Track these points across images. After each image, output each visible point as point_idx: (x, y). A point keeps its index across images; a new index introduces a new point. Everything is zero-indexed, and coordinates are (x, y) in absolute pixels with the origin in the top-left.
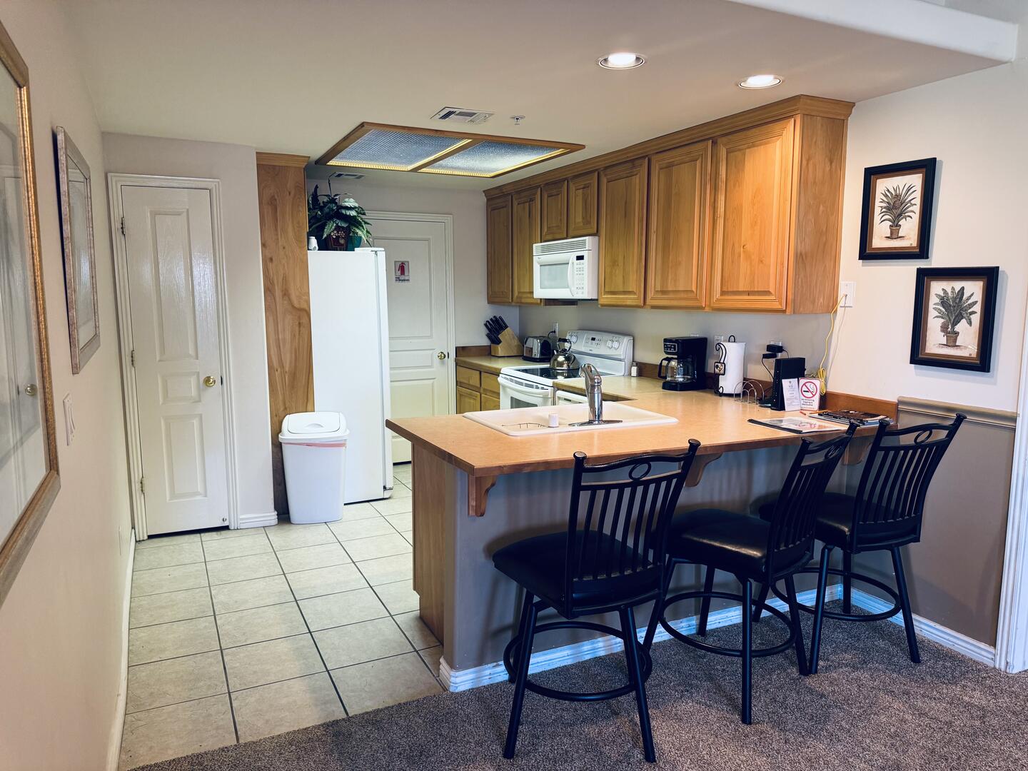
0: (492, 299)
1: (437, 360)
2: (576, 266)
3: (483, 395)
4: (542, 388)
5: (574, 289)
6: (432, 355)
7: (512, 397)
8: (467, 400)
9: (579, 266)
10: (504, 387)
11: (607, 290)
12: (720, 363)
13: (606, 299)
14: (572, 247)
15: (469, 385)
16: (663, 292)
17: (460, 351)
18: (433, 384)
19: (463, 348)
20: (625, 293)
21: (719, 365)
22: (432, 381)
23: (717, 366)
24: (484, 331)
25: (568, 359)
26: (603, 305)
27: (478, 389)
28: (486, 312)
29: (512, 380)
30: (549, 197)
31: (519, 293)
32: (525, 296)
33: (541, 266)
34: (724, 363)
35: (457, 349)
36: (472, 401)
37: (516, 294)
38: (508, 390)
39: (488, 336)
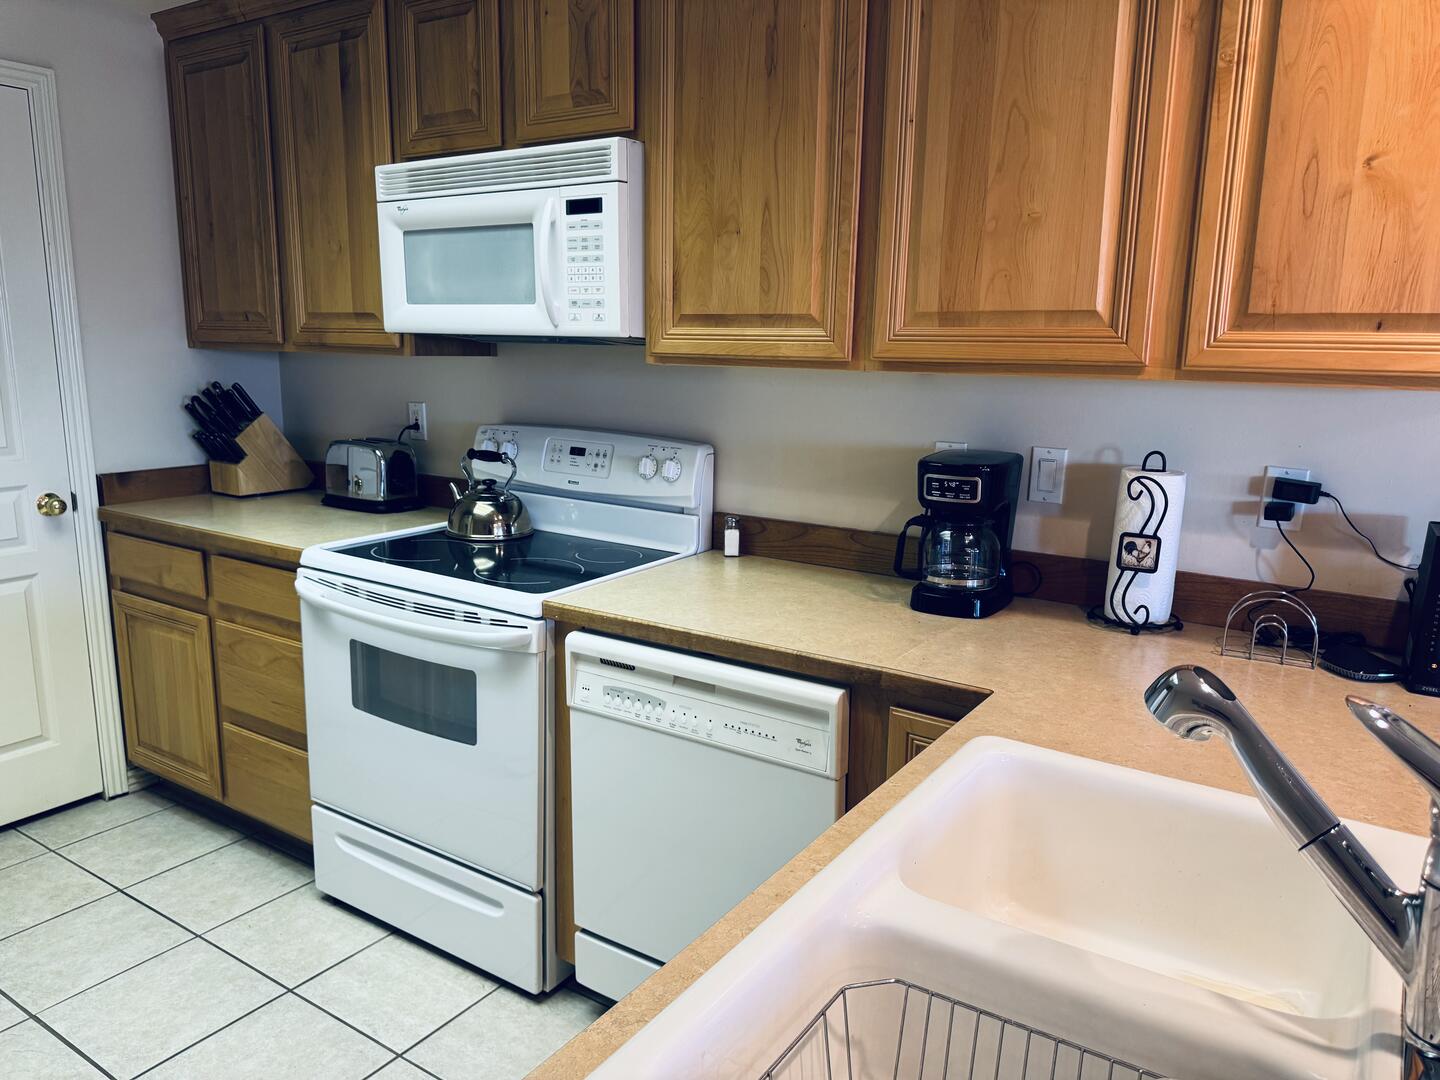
0: (201, 334)
1: (35, 520)
2: (564, 234)
3: (220, 623)
4: (495, 622)
5: (561, 304)
6: (16, 505)
7: (353, 643)
8: (157, 633)
9: (574, 234)
10: (320, 612)
11: (688, 310)
12: (1140, 535)
13: (679, 339)
14: (544, 172)
15: (162, 589)
16: (947, 317)
17: (110, 486)
18: (27, 594)
19: (123, 477)
20: (766, 319)
21: (1139, 542)
22: (25, 583)
23: (1131, 547)
24: (184, 425)
25: (503, 508)
26: (664, 358)
27: (199, 606)
28: (191, 372)
29: (352, 591)
30: (420, 21)
31: (311, 315)
32: (335, 324)
33: (406, 233)
34: (1155, 536)
35: (103, 482)
36: (176, 637)
37: (300, 318)
38: (337, 619)
39: (199, 439)
